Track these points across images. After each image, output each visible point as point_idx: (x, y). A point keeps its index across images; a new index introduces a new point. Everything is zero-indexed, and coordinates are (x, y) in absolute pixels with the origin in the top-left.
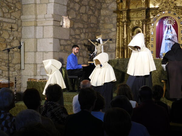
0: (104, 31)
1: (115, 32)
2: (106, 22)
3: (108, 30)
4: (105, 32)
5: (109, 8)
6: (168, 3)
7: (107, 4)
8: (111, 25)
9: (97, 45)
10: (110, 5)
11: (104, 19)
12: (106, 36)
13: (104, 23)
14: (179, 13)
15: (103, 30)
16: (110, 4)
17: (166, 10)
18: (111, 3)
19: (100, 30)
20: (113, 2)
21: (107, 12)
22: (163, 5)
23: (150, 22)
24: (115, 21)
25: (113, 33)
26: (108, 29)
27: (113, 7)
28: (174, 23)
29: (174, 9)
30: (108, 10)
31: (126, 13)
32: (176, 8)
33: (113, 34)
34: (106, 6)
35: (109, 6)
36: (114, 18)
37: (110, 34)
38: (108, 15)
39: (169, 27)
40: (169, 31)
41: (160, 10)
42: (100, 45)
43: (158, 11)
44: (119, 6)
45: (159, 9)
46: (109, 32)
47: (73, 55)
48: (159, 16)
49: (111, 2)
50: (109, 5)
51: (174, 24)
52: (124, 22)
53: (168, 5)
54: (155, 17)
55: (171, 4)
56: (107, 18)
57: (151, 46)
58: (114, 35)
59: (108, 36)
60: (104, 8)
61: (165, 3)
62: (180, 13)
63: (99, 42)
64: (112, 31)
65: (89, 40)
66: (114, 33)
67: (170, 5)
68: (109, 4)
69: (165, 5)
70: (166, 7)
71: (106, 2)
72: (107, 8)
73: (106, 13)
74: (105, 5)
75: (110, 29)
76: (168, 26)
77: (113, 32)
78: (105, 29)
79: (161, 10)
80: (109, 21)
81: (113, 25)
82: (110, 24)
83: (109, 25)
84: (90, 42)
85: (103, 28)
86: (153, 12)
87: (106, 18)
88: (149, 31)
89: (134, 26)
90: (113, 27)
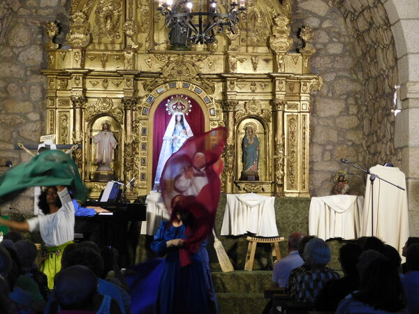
0: (7, 118)
1: (39, 123)
2: (13, 94)
3: (18, 117)
4: (8, 122)
5: (20, 58)
6: (185, 65)
7: (14, 50)
8: (27, 103)
10: (22, 53)
11: (6, 88)
13: (6, 98)
14: (207, 88)
15: (2, 116)
16: (23, 50)
17: (177, 79)
18: (24, 48)
20: (31, 44)
21: (14, 69)
22: (173, 69)
23: (138, 106)
24: (36, 94)
25: (31, 125)
26: (17, 114)
27: (31, 58)
28: (190, 111)
29: (197, 79)
30: (16, 65)
31: (81, 78)
32: (202, 79)
33: (30, 127)
34: (11, 54)
35: (21, 55)
36: (33, 87)
37: (24, 128)
38: (17, 78)
39: (179, 119)
40: (180, 128)
41: (166, 78)
43: (160, 81)
44: (55, 57)
45: (162, 76)
46: (19, 121)
48: (162, 91)
49: (25, 46)
50: (20, 53)
51: (190, 113)
52: (77, 102)
53: (185, 68)
54: (153, 93)
55: (191, 68)
56: (14, 85)
57: (139, 163)
58: (35, 131)
59: (18, 133)
60: (6, 57)
61: (177, 62)
62: (210, 88)
64: (28, 121)
67: (187, 69)
68: (20, 50)
69: (176, 68)
70: (180, 73)
71: (12, 43)
72: (14, 59)
73: (11, 71)
74: (9, 50)
75: (24, 116)
76: (176, 117)
77: (32, 121)
78: (7, 114)
79: (168, 80)
80: (19, 93)
81: (31, 105)
82: (24, 101)
83: (22, 105)
85: (3, 112)
86: (148, 83)
87: (12, 85)
88: (136, 126)
89: (99, 111)
90: (32, 110)
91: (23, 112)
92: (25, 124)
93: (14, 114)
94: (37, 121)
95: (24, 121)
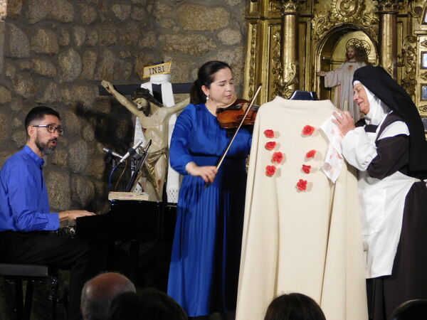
0: (182, 41)
1: (239, 50)
3: (203, 38)
8: (219, 10)
9: (147, 111)
12: (191, 71)
15: (174, 37)
19: (157, 36)
23: (414, 5)
25: (226, 52)
26: (199, 33)
33: (225, 57)
42: (160, 113)
46: (205, 47)
47: (30, 158)
63: (157, 97)
64: (223, 46)
65: (105, 84)
66: (232, 55)
75: (213, 35)
77: (228, 47)
78: (184, 33)
81: (226, 13)
82: (215, 7)
83: (209, 14)
84: (111, 94)
85: (176, 29)
88: (410, 48)
89: (337, 19)
90: (227, 23)
91: (212, 29)
92: (215, 52)
93: (196, 32)
94: (236, 45)
95: (214, 46)
